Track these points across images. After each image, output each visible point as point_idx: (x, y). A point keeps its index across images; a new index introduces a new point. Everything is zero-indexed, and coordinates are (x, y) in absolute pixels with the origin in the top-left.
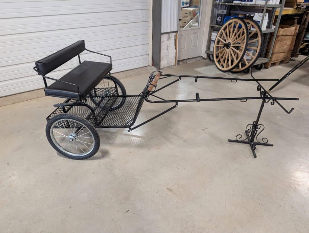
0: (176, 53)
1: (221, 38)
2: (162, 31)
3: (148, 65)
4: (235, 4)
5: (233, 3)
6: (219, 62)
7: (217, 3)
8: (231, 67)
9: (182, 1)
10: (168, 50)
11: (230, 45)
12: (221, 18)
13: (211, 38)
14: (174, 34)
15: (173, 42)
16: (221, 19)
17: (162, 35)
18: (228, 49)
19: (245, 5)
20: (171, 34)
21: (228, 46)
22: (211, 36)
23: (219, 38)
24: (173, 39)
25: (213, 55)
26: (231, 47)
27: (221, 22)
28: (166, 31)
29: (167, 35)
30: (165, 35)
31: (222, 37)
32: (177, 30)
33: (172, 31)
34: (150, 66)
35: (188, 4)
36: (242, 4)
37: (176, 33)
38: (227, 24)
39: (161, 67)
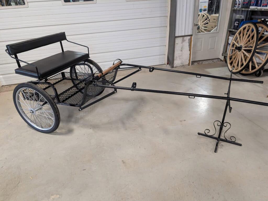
0: (190, 54)
1: (235, 41)
2: (177, 35)
3: (164, 63)
4: (251, 9)
5: (249, 8)
6: (231, 63)
7: (235, 9)
8: (240, 69)
9: (200, 8)
10: (182, 51)
11: (242, 48)
12: (238, 22)
13: (228, 42)
14: (189, 37)
15: (188, 44)
16: (238, 24)
17: (176, 38)
18: (239, 52)
19: (260, 10)
20: (185, 38)
21: (239, 49)
22: (228, 40)
23: (234, 42)
24: (188, 41)
26: (242, 50)
27: (238, 26)
28: (180, 35)
29: (182, 38)
30: (179, 38)
32: (191, 34)
33: (186, 34)
34: (165, 64)
35: (206, 10)
36: (257, 9)
37: (191, 37)
38: (242, 28)
39: (175, 66)
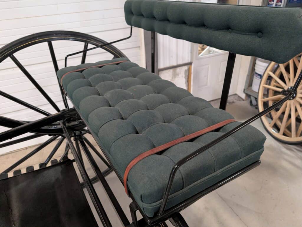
2: (161, 66)
14: (186, 68)
17: (160, 72)
20: (178, 69)
22: (255, 66)
23: (271, 74)
24: (184, 75)
25: (256, 99)
28: (168, 65)
29: (171, 70)
30: (167, 71)
31: (278, 72)
32: (189, 61)
33: (180, 62)
37: (188, 66)
